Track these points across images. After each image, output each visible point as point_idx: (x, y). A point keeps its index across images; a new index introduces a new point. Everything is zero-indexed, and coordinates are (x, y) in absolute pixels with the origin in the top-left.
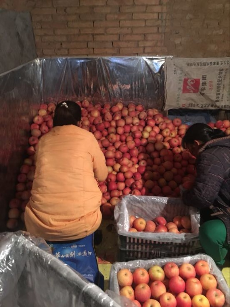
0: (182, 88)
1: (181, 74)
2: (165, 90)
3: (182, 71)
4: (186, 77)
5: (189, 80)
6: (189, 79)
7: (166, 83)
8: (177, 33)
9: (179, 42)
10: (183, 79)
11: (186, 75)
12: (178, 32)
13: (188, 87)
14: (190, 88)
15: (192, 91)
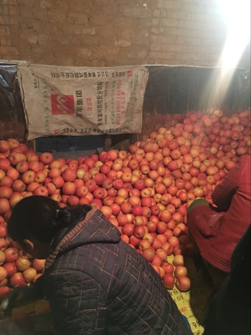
0: (50, 108)
1: (45, 88)
2: (25, 111)
3: (46, 83)
4: (53, 93)
5: (59, 97)
6: (57, 95)
7: (23, 100)
8: (29, 28)
9: (35, 42)
10: (49, 94)
11: (52, 90)
12: (31, 26)
13: (58, 106)
14: (61, 108)
15: (65, 112)
